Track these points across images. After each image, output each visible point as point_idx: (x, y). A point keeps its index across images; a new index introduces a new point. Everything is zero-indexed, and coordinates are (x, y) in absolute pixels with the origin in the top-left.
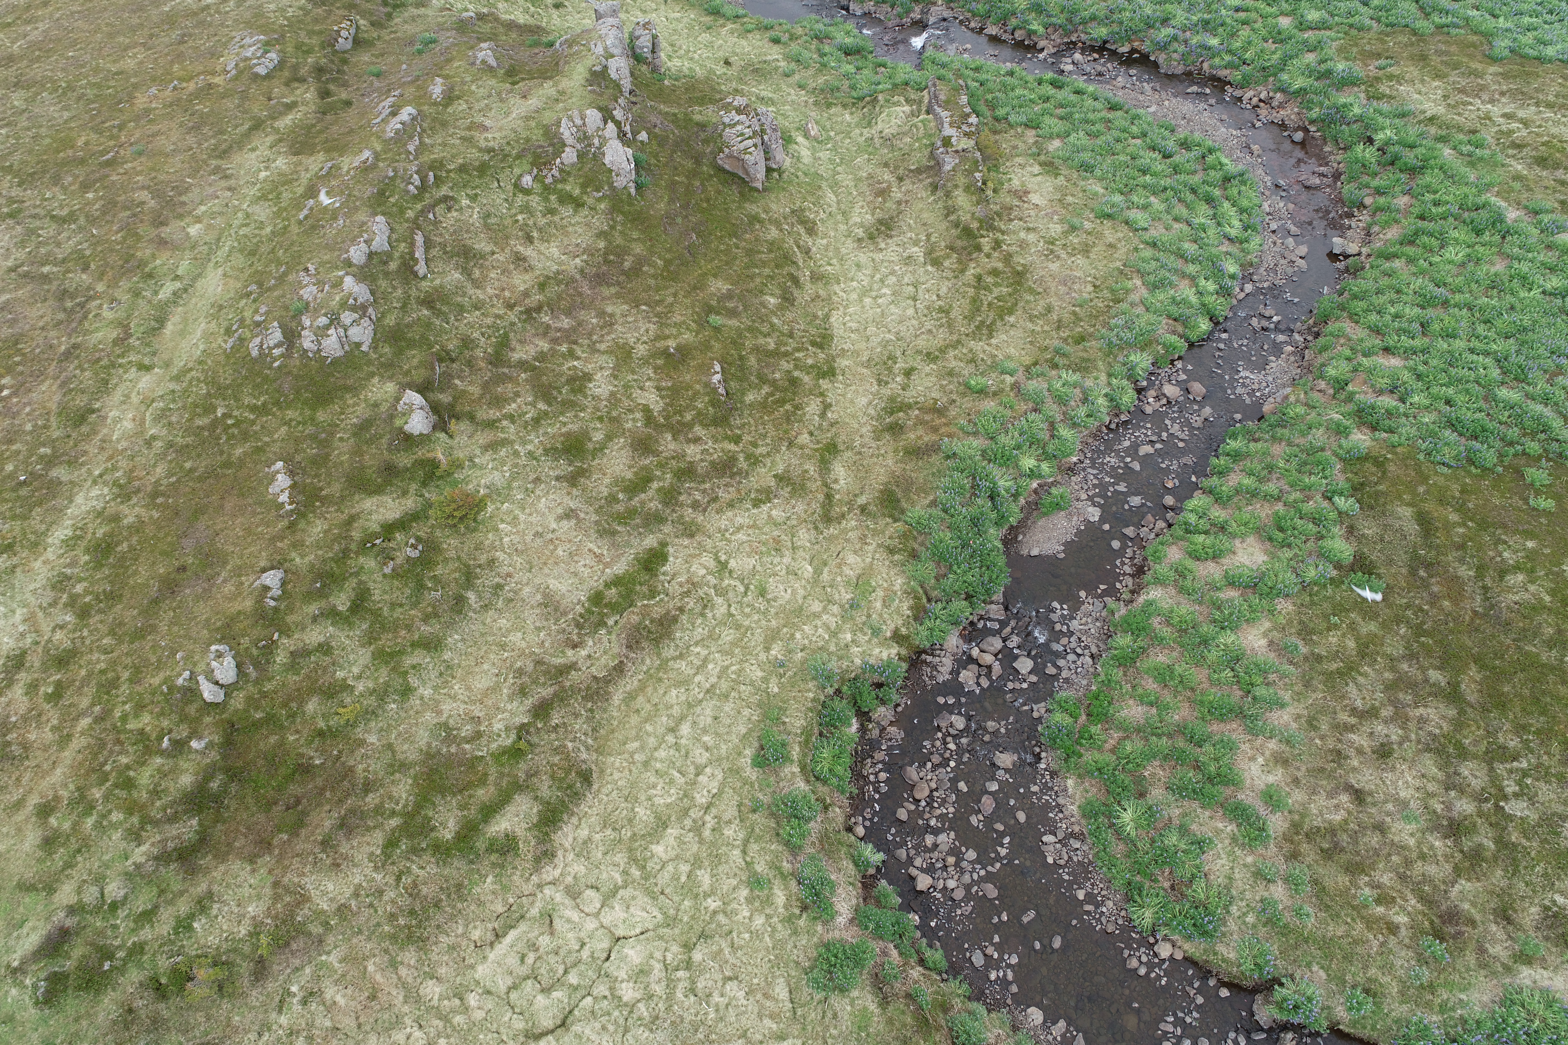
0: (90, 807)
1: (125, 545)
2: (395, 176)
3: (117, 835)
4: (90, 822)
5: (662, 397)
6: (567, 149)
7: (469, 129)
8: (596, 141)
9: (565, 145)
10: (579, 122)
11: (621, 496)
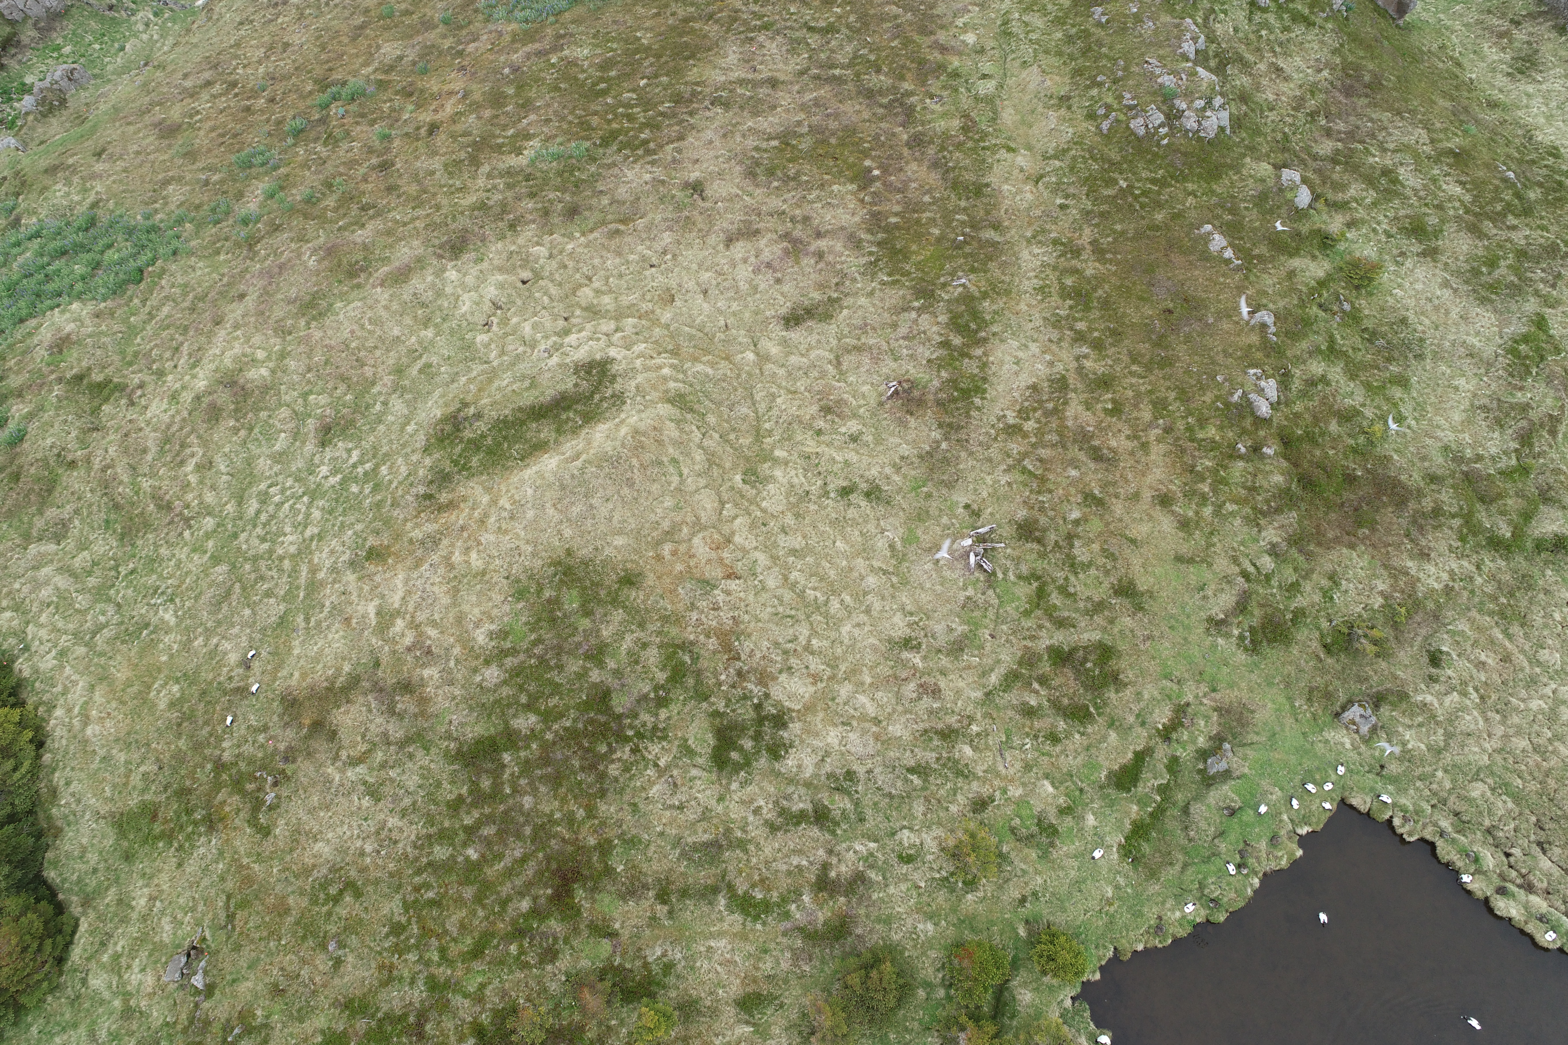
0: (1204, 498)
1: (1100, 292)
3: (1238, 522)
4: (1208, 511)
5: (1468, 190)
11: (1484, 269)
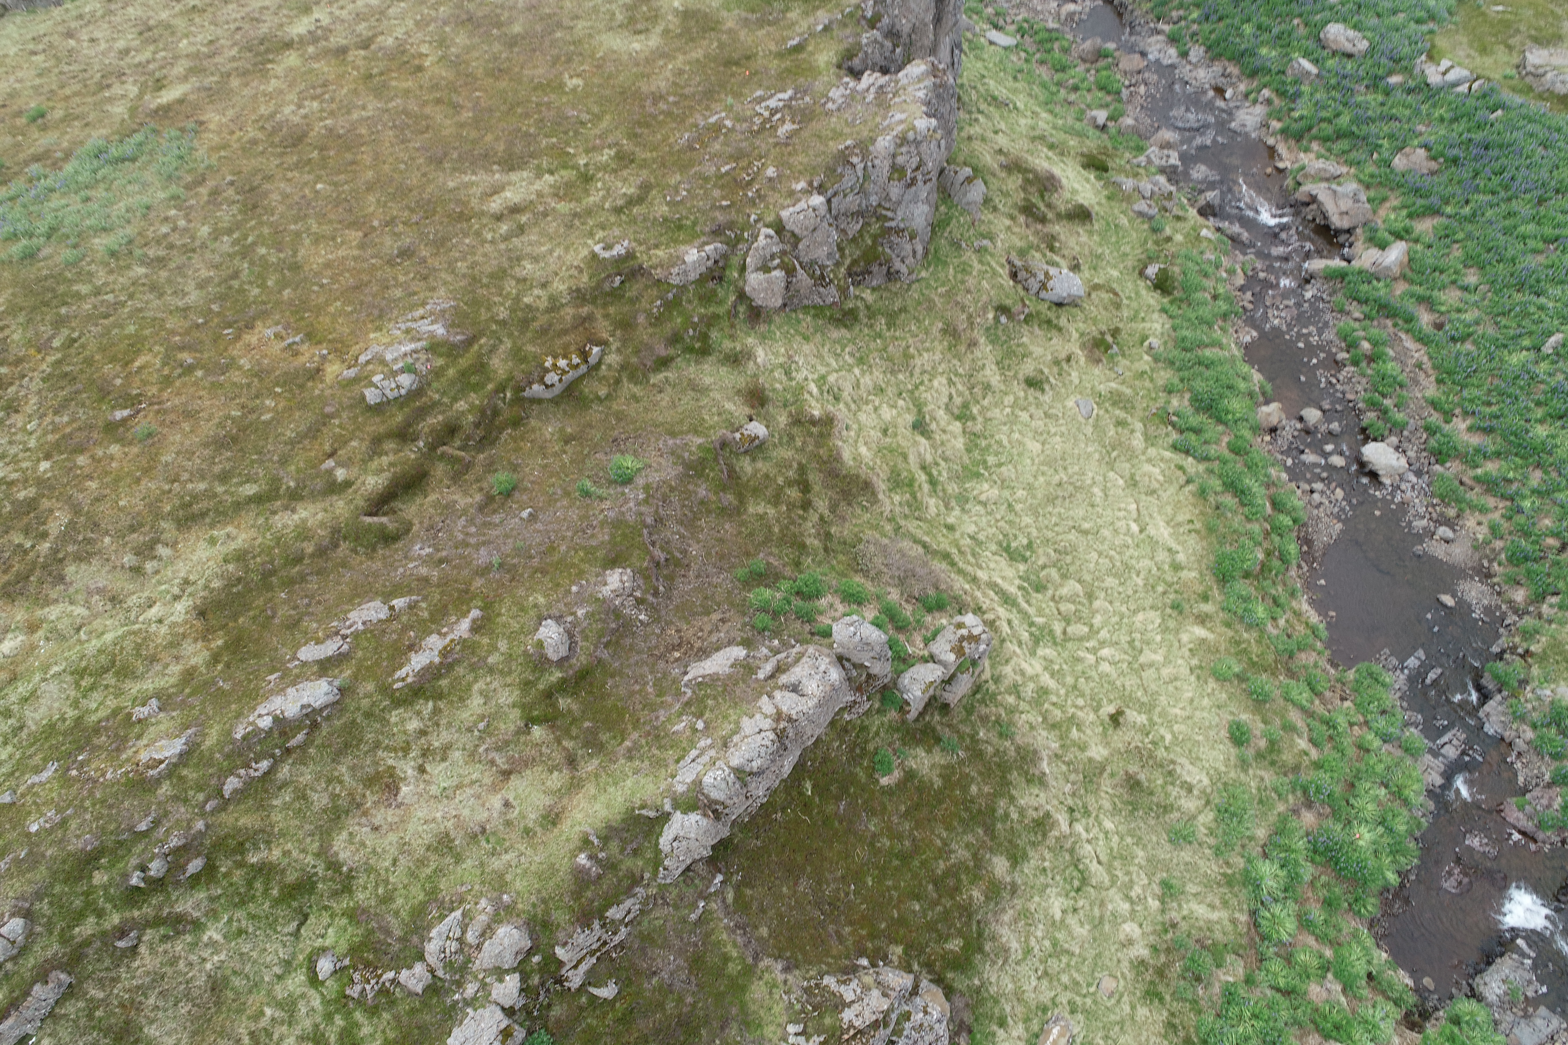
2: (145, 834)
6: (419, 968)
7: (370, 782)
8: (471, 989)
9: (421, 957)
10: (471, 937)
